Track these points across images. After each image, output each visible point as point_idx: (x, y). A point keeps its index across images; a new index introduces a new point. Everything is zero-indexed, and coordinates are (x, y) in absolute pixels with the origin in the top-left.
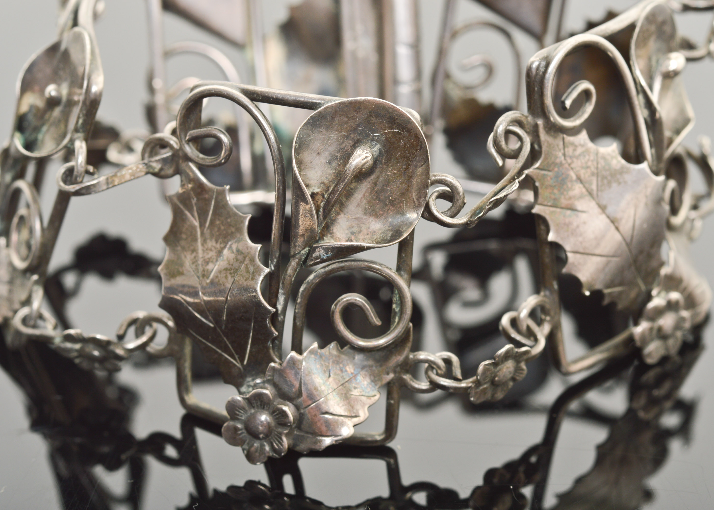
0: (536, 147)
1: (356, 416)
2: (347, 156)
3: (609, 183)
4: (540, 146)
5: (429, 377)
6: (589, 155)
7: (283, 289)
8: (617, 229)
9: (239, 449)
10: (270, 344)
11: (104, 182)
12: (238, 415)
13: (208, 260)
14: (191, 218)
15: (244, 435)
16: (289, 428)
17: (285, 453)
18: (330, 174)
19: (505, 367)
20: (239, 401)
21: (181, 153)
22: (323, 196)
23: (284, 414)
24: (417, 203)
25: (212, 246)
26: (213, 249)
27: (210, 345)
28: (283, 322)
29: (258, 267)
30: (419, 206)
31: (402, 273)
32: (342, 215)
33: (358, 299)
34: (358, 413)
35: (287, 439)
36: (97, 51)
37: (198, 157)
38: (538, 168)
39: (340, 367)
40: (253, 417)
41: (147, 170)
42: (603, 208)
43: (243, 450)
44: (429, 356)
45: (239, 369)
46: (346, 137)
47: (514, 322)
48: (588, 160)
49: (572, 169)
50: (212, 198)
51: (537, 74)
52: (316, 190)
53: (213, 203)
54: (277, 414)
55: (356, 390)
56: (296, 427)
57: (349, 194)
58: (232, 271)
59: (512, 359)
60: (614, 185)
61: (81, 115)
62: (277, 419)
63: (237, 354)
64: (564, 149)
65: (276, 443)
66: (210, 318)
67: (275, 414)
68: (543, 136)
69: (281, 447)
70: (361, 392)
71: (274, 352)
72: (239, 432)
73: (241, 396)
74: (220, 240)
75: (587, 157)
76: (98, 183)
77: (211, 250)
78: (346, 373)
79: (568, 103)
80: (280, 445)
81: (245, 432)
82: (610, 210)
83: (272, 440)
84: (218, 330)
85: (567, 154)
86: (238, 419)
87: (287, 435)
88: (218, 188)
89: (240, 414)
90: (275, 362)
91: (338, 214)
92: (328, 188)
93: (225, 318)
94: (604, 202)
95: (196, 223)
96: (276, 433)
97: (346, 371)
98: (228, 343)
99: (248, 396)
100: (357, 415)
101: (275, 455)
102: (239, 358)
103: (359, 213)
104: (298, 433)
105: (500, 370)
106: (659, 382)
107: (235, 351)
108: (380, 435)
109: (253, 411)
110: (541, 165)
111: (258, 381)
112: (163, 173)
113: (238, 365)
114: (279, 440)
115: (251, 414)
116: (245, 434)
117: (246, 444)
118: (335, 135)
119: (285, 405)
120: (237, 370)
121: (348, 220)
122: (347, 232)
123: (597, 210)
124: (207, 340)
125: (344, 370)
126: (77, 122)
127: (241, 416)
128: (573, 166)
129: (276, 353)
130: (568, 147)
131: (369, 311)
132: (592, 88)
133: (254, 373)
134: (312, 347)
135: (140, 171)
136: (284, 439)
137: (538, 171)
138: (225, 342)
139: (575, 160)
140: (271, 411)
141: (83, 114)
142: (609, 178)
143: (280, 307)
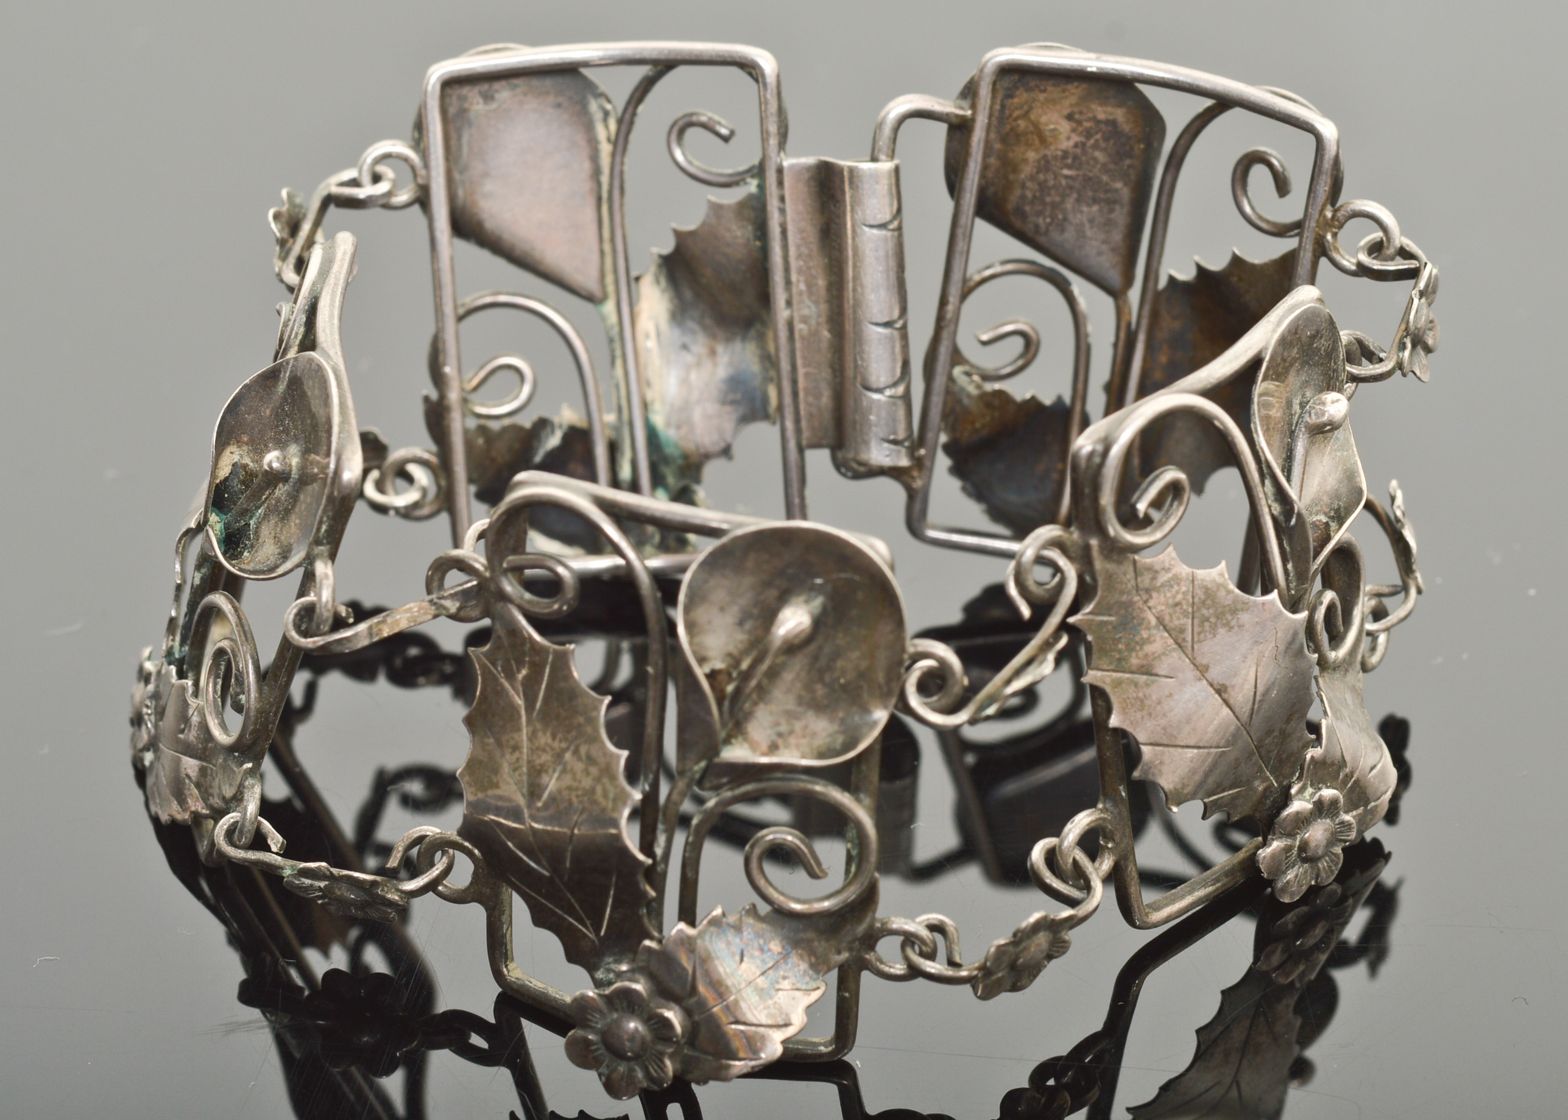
0: (1088, 579)
1: (787, 1025)
2: (769, 616)
3: (1214, 629)
4: (1094, 579)
5: (907, 959)
6: (1178, 584)
7: (665, 822)
8: (1226, 702)
9: (592, 1075)
10: (644, 911)
11: (366, 633)
12: (591, 1021)
13: (538, 768)
14: (512, 692)
15: (600, 1052)
16: (675, 1046)
17: (669, 1083)
18: (741, 642)
19: (1033, 945)
20: (592, 999)
21: (493, 587)
22: (729, 675)
23: (667, 1023)
24: (885, 690)
25: (546, 744)
26: (548, 749)
27: (543, 901)
28: (664, 874)
29: (623, 790)
30: (889, 694)
31: (862, 796)
32: (762, 706)
33: (790, 838)
34: (789, 1019)
35: (672, 1063)
36: (350, 403)
37: (522, 598)
38: (1090, 613)
39: (760, 945)
40: (617, 1023)
41: (436, 612)
42: (1202, 670)
43: (600, 1075)
44: (906, 924)
45: (593, 942)
46: (767, 584)
47: (1051, 857)
48: (1177, 592)
49: (1150, 608)
50: (546, 662)
51: (1088, 467)
52: (719, 665)
53: (547, 670)
54: (656, 1023)
55: (787, 982)
56: (686, 1043)
57: (773, 674)
58: (580, 793)
59: (1045, 930)
60: (1222, 631)
61: (325, 519)
62: (655, 1029)
63: (589, 919)
64: (1136, 579)
65: (653, 1068)
66: (544, 863)
67: (653, 1022)
68: (1099, 564)
69: (662, 1075)
70: (793, 984)
71: (650, 920)
72: (593, 1048)
73: (596, 991)
74: (559, 736)
75: (1176, 587)
76: (356, 635)
77: (544, 751)
78: (769, 954)
79: (1142, 507)
80: (659, 1071)
81: (603, 1048)
82: (1214, 674)
83: (647, 1063)
84: (557, 880)
85: (1140, 585)
86: (590, 1027)
87: (672, 1057)
88: (556, 647)
89: (594, 1019)
90: (652, 938)
91: (755, 704)
92: (737, 662)
93: (568, 865)
94: (1202, 660)
95: (520, 702)
96: (654, 1052)
97: (769, 950)
98: (573, 901)
99: (607, 992)
100: (787, 1022)
101: (652, 1085)
102: (592, 925)
103: (790, 704)
104: (690, 1053)
105: (1025, 949)
106: (1304, 926)
107: (586, 914)
108: (825, 1045)
109: (615, 1016)
110: (1094, 608)
111: (624, 967)
112: (462, 614)
113: (592, 936)
114: (659, 1063)
115: (612, 1020)
116: (602, 1051)
117: (604, 1065)
118: (748, 581)
119: (669, 1009)
120: (589, 944)
121: (771, 713)
122: (769, 732)
123: (1190, 673)
124: (540, 894)
125: (766, 948)
126: (319, 529)
127: (597, 1023)
128: (1151, 603)
129: (654, 922)
130: (1142, 574)
131: (806, 857)
132: (1182, 476)
133: (616, 950)
134: (714, 913)
135: (425, 614)
136: (668, 1063)
137: (1090, 617)
138: (569, 900)
139: (1154, 595)
140: (646, 1016)
141: (328, 517)
142: (1213, 620)
143: (659, 851)
